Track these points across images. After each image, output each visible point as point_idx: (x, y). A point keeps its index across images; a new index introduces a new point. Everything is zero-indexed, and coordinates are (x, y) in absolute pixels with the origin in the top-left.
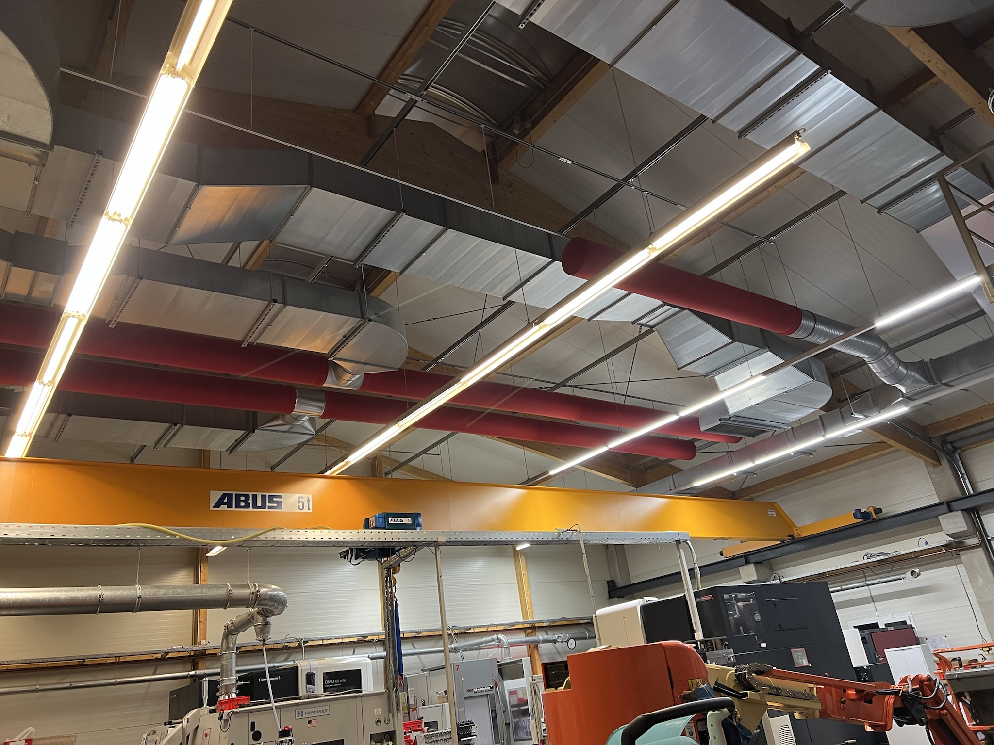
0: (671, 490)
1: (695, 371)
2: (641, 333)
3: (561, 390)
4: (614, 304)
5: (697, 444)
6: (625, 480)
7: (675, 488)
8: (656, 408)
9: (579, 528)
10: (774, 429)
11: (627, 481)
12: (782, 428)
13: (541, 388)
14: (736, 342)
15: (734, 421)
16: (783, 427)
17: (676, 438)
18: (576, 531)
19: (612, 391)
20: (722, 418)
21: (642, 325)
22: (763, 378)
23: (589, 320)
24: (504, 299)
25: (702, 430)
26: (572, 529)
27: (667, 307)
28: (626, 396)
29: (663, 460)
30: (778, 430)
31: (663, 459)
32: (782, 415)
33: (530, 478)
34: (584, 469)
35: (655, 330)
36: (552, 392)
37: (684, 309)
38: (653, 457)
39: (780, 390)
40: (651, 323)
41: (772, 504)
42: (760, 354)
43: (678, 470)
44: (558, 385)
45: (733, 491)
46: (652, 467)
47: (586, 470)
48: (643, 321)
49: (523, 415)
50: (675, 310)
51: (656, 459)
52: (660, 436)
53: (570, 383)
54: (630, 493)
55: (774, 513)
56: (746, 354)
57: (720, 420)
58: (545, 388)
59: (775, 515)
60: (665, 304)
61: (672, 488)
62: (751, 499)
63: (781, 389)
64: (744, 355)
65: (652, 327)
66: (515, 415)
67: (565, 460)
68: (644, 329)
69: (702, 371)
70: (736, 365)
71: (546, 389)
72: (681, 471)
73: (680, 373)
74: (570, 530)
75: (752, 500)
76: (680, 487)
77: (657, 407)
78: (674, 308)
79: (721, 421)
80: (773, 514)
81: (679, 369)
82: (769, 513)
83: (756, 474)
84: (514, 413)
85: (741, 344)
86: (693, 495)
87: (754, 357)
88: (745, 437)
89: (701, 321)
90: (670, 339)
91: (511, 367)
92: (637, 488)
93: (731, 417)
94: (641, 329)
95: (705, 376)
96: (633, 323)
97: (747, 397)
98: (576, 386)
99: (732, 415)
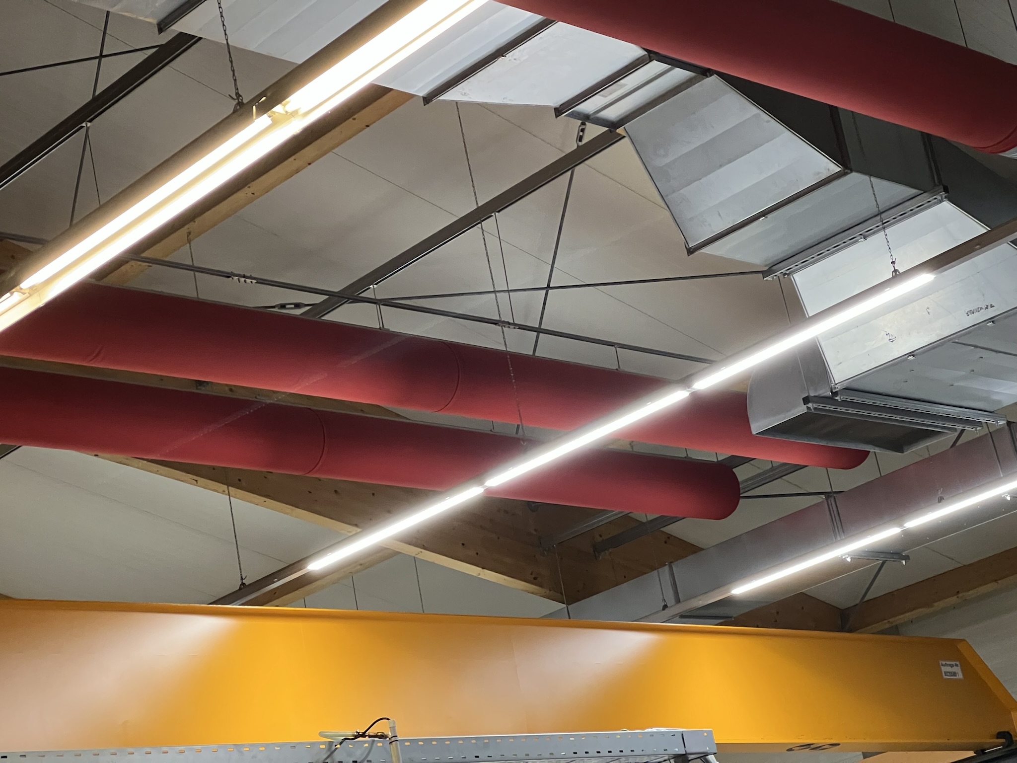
0: (665, 607)
1: (738, 257)
2: (585, 141)
3: (345, 315)
4: (501, 52)
5: (742, 473)
6: (534, 580)
7: (678, 601)
8: (626, 368)
9: (393, 729)
10: (959, 427)
11: (541, 586)
12: (979, 424)
13: (283, 306)
14: (854, 174)
15: (844, 403)
16: (983, 420)
17: (684, 455)
18: (383, 736)
19: (497, 318)
20: (812, 394)
21: (586, 118)
22: (926, 278)
23: (427, 99)
24: (162, 27)
25: (754, 432)
26: (372, 731)
27: (656, 67)
28: (539, 331)
29: (644, 520)
30: (968, 428)
31: (643, 516)
32: (979, 385)
33: (247, 582)
34: (413, 551)
35: (624, 134)
36: (316, 319)
37: (705, 73)
38: (616, 511)
39: (976, 314)
40: (612, 114)
41: (953, 643)
42: (921, 208)
43: (688, 549)
44: (337, 299)
45: (842, 606)
46: (615, 542)
47: (420, 556)
48: (587, 107)
49: (227, 388)
50: (680, 75)
51: (627, 517)
52: (638, 449)
53: (374, 291)
54: (550, 620)
55: (957, 670)
56: (882, 208)
57: (806, 400)
58: (298, 306)
59: (960, 676)
60: (652, 56)
61: (671, 601)
62: (894, 630)
63: (979, 309)
64: (875, 211)
65: (613, 126)
66: (203, 391)
67: (356, 525)
68: (593, 131)
69: (757, 258)
70: (853, 241)
71: (298, 312)
72: (695, 552)
73: (692, 264)
74: (364, 735)
75: (898, 634)
76: (690, 599)
77: (632, 363)
78: (677, 69)
79: (810, 405)
80: (954, 674)
81: (690, 251)
82: (944, 669)
83: (907, 558)
84: (200, 383)
85: (866, 178)
86: (728, 620)
87: (904, 216)
88: (877, 450)
89: (752, 110)
90: (668, 160)
91: (189, 241)
92: (569, 603)
93: (835, 394)
94: (583, 130)
95: (765, 273)
96: (558, 111)
97: (883, 333)
98: (388, 303)
99: (839, 387)
